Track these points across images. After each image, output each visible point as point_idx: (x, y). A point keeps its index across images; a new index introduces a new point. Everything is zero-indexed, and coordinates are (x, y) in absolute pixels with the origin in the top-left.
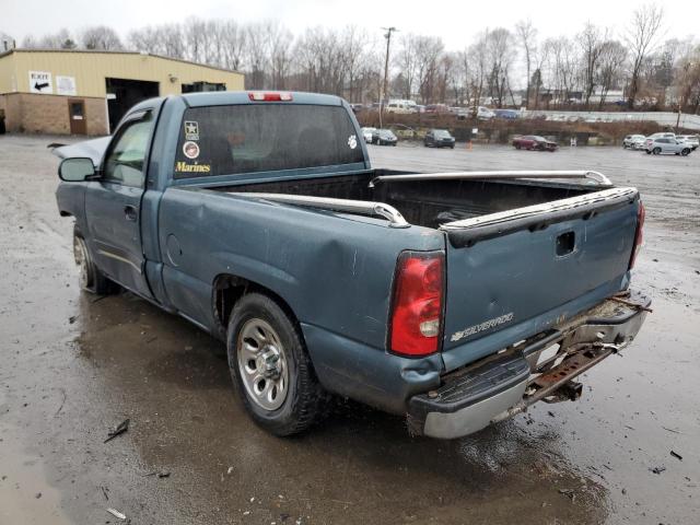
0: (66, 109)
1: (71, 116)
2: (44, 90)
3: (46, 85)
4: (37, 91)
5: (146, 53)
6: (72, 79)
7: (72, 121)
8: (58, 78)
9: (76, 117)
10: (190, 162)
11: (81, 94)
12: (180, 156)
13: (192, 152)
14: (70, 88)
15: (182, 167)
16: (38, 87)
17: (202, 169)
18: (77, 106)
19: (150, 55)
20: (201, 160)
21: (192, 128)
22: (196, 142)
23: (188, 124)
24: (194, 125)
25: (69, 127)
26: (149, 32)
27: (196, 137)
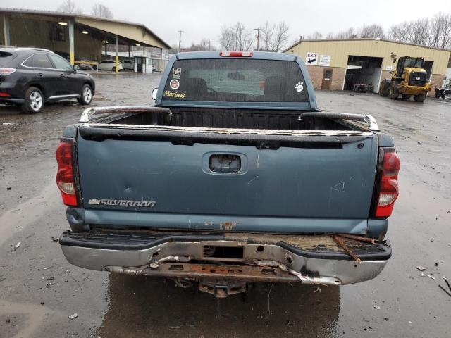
0: (322, 74)
1: (323, 78)
2: (313, 63)
3: (314, 60)
4: (309, 64)
5: (379, 39)
6: (329, 57)
7: (323, 81)
8: (322, 56)
9: (326, 79)
10: (173, 91)
11: (332, 66)
12: (167, 87)
13: (175, 85)
14: (327, 62)
15: (168, 94)
16: (310, 61)
17: (179, 96)
18: (328, 72)
19: (381, 40)
20: (179, 91)
21: (177, 72)
22: (179, 80)
23: (175, 69)
24: (179, 70)
25: (321, 85)
26: (405, 26)
27: (179, 77)
